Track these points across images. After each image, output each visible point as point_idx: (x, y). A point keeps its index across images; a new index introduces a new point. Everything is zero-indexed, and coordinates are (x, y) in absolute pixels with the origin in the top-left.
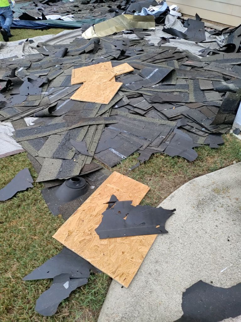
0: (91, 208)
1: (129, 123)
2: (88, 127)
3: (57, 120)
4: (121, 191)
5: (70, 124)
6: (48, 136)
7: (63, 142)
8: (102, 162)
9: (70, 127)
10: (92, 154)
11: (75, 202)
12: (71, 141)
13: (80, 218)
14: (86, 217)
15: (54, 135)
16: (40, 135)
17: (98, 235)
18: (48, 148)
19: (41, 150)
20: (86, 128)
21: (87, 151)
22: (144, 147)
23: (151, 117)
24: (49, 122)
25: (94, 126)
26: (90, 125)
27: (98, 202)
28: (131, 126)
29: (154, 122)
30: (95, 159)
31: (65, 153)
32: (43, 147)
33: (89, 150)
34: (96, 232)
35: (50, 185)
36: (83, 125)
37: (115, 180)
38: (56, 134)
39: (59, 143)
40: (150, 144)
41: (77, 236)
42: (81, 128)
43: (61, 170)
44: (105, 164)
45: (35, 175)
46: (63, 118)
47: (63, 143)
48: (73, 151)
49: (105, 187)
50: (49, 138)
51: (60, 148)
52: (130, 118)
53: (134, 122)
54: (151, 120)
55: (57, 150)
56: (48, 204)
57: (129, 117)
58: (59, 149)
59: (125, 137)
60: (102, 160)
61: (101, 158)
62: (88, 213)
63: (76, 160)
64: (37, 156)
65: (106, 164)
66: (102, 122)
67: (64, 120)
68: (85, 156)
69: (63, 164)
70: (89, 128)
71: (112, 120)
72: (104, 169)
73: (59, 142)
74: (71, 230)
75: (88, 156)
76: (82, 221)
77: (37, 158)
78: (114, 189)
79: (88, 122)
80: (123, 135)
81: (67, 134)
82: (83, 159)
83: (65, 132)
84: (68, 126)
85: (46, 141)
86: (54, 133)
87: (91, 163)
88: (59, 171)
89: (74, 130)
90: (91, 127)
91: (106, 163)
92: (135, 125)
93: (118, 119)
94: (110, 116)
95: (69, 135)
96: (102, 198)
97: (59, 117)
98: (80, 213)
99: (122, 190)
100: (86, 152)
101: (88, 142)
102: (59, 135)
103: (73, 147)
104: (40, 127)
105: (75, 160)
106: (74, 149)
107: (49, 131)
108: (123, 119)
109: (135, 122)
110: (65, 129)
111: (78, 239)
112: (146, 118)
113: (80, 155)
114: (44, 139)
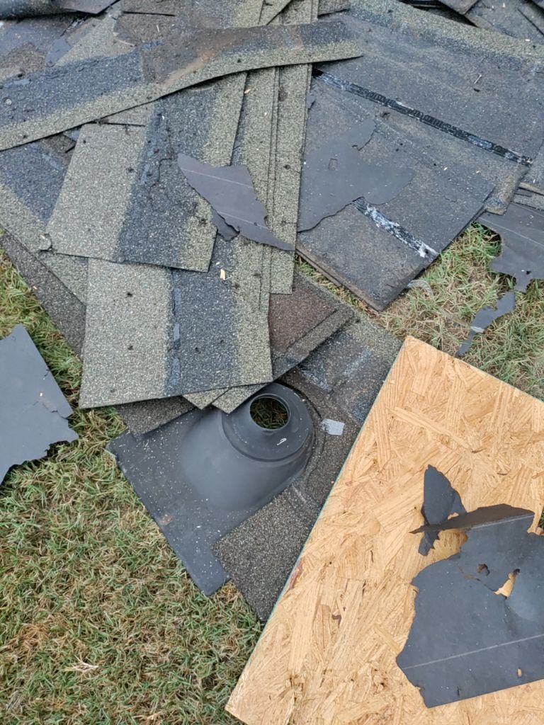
0: (355, 545)
1: (410, 57)
2: (242, 85)
3: (90, 37)
4: (459, 446)
5: (157, 65)
6: (72, 129)
7: (147, 168)
8: (340, 278)
9: (162, 81)
10: (287, 236)
11: (277, 514)
12: (182, 159)
13: (322, 603)
14: (346, 598)
15: (97, 126)
16: (37, 128)
17: (416, 685)
18: (88, 205)
19: (56, 213)
20: (234, 88)
21: (266, 218)
22: (502, 196)
23: (499, 26)
24: (60, 53)
25: (265, 75)
26: (250, 73)
27: (377, 511)
28: (425, 77)
29: (515, 55)
30: (303, 260)
31: (174, 236)
32: (64, 195)
33: (270, 214)
34: (404, 671)
35: (150, 421)
36: (220, 74)
37: (420, 385)
38: (103, 121)
39: (133, 176)
40: (521, 180)
41: (332, 698)
42: (211, 89)
43: (177, 336)
44: (353, 288)
45: (67, 363)
46: (116, 29)
47: (149, 175)
48: (203, 222)
49: (390, 427)
50: (79, 145)
51: (142, 206)
52: (408, 33)
53: (431, 50)
54: (499, 44)
55: (129, 213)
56: (163, 522)
57: (404, 25)
58: (138, 209)
59: (409, 136)
60: (335, 267)
61: (331, 256)
62: (349, 573)
63: (228, 273)
64: (51, 250)
65: (359, 293)
66: (299, 54)
67: (125, 38)
68: (260, 248)
69: (178, 298)
70: (245, 88)
71: (337, 41)
72: (358, 321)
73: (131, 170)
74: (298, 670)
75: (272, 247)
76: (334, 617)
77: (50, 261)
78: (429, 436)
79: (237, 56)
80: (399, 130)
81: (158, 125)
82: (255, 266)
83: (141, 111)
84: (151, 77)
85: (69, 160)
86: (97, 116)
87: (293, 288)
88: (166, 338)
89: (180, 99)
90: (255, 80)
91: (356, 282)
92: (435, 67)
93: (358, 36)
94: (319, 17)
95: (168, 130)
96: (391, 490)
97: (94, 20)
98: (317, 573)
99: (461, 442)
100: (261, 226)
101: (259, 169)
102: (121, 128)
103: (201, 200)
104: (25, 82)
105: (223, 274)
106: (204, 210)
107: (71, 102)
108: (380, 35)
109: (435, 52)
110: (141, 91)
111: (340, 717)
112: (478, 33)
113: (237, 242)
114: (54, 147)
